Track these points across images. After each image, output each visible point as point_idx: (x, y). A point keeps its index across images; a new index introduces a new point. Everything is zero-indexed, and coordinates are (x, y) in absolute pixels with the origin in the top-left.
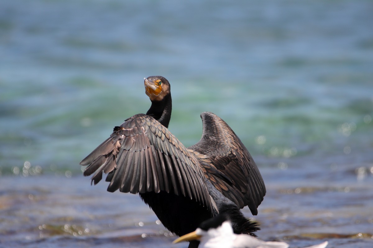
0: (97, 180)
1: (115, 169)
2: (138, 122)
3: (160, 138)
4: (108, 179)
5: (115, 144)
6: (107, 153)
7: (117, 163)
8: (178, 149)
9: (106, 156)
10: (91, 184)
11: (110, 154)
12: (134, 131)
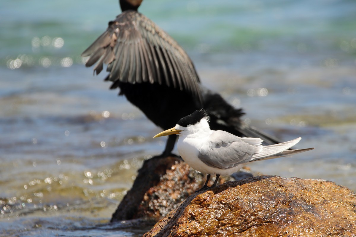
0: (99, 70)
1: (114, 60)
2: (129, 17)
3: (151, 32)
4: (109, 70)
5: (111, 37)
6: (105, 44)
7: (115, 54)
8: (168, 42)
9: (105, 48)
10: (94, 74)
11: (108, 46)
12: (126, 26)
